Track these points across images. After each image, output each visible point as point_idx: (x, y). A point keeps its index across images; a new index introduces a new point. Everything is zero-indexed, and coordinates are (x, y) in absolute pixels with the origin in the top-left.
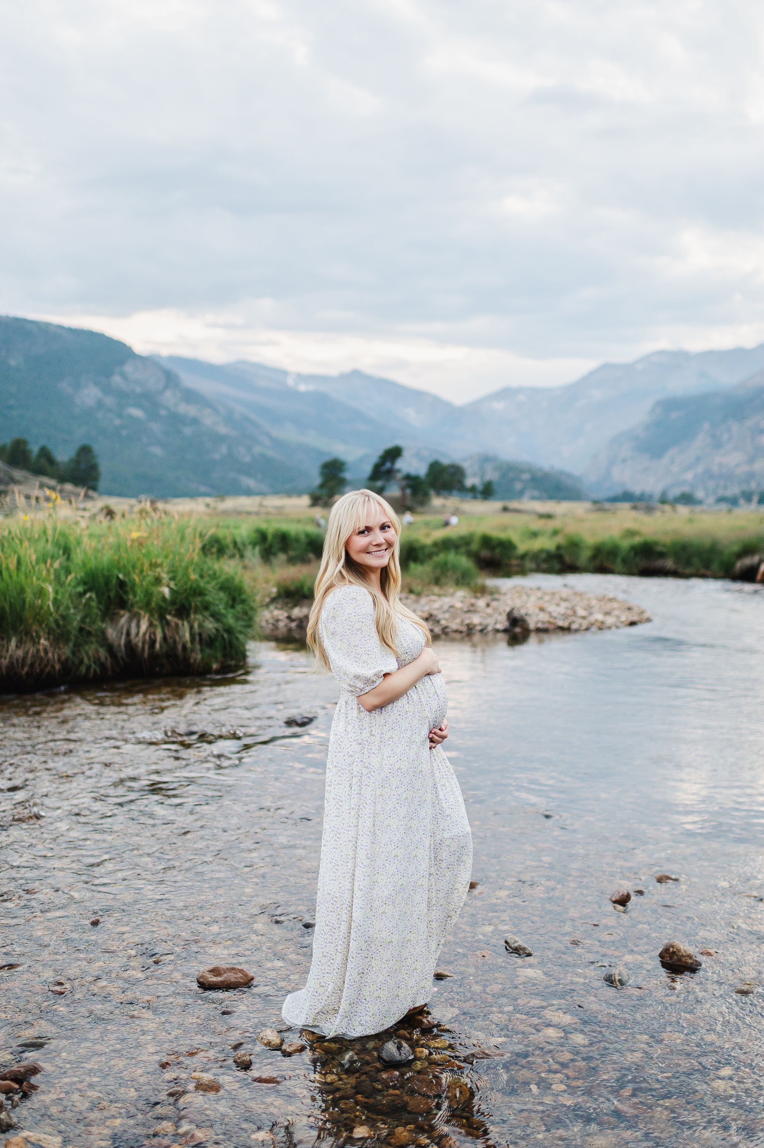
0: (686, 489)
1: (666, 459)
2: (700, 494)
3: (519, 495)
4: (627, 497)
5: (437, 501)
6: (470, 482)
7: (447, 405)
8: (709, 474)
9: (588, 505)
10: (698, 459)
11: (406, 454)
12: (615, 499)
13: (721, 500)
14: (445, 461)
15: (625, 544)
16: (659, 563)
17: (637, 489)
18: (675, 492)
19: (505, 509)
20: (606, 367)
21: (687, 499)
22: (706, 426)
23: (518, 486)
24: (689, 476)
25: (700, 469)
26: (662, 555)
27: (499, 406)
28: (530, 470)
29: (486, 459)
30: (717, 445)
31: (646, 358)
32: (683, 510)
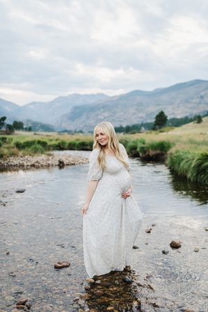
0: (81, 129)
1: (75, 121)
2: (84, 131)
3: (38, 130)
4: (66, 131)
5: (16, 132)
6: (25, 127)
7: (17, 106)
8: (86, 126)
9: (56, 133)
10: (83, 122)
11: (7, 118)
12: (63, 132)
13: (89, 132)
14: (18, 121)
15: (77, 142)
16: (86, 147)
17: (68, 129)
18: (78, 130)
19: (35, 134)
20: (60, 97)
21: (81, 132)
22: (85, 114)
23: (37, 128)
24: (81, 126)
25: (84, 124)
26: (87, 145)
27: (32, 107)
28: (40, 124)
29: (28, 121)
30: (88, 118)
31: (70, 96)
32: (81, 134)
